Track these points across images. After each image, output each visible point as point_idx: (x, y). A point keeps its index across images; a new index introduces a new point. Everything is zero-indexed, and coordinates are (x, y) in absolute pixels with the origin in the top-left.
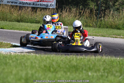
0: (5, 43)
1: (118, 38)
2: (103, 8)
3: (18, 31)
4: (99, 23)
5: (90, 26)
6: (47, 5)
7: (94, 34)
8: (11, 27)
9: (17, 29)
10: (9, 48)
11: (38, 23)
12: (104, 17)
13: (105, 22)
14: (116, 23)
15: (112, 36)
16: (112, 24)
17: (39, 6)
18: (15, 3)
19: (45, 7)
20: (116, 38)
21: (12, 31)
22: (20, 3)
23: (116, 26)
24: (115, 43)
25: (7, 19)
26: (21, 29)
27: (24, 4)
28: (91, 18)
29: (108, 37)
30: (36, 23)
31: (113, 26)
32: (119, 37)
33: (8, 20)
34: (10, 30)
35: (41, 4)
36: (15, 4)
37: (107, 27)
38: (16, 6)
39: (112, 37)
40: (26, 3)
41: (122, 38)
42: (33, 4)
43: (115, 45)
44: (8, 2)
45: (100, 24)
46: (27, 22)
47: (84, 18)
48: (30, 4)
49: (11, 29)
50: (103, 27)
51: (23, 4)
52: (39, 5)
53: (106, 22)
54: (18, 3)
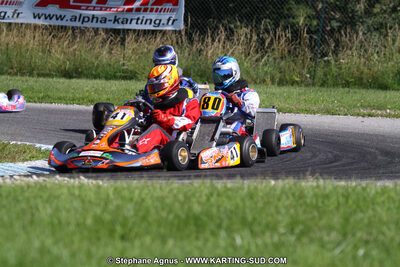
0: (16, 145)
1: (377, 116)
2: (335, 24)
3: (62, 106)
4: (320, 73)
5: (293, 83)
6: (157, 22)
7: (302, 106)
8: (41, 95)
9: (60, 100)
10: (27, 160)
11: (131, 78)
12: (335, 53)
13: (340, 68)
14: (376, 69)
15: (357, 111)
16: (362, 73)
17: (133, 26)
18: (57, 19)
19: (151, 27)
20: (370, 115)
21: (43, 105)
22: (74, 19)
23: (375, 79)
24: (367, 134)
25: (33, 70)
26: (73, 101)
27: (86, 19)
28: (297, 56)
29: (346, 115)
30: (124, 78)
31: (365, 81)
32: (379, 112)
33: (35, 72)
34: (38, 105)
35: (138, 19)
36: (59, 23)
37: (347, 84)
38: (62, 27)
39: (358, 115)
40: (93, 17)
41: (389, 116)
42: (116, 20)
43: (366, 140)
44: (35, 17)
45: (325, 75)
46: (96, 77)
47: (275, 59)
48: (104, 20)
49: (41, 100)
50: (335, 85)
51: (83, 21)
52: (134, 22)
53: (344, 67)
54: (68, 17)
